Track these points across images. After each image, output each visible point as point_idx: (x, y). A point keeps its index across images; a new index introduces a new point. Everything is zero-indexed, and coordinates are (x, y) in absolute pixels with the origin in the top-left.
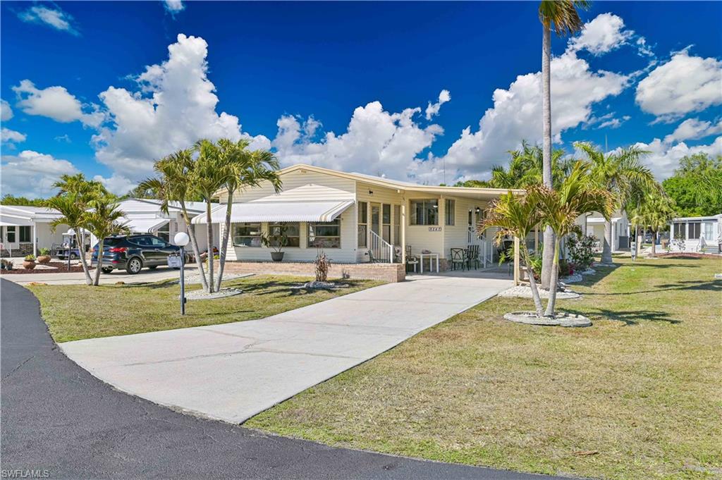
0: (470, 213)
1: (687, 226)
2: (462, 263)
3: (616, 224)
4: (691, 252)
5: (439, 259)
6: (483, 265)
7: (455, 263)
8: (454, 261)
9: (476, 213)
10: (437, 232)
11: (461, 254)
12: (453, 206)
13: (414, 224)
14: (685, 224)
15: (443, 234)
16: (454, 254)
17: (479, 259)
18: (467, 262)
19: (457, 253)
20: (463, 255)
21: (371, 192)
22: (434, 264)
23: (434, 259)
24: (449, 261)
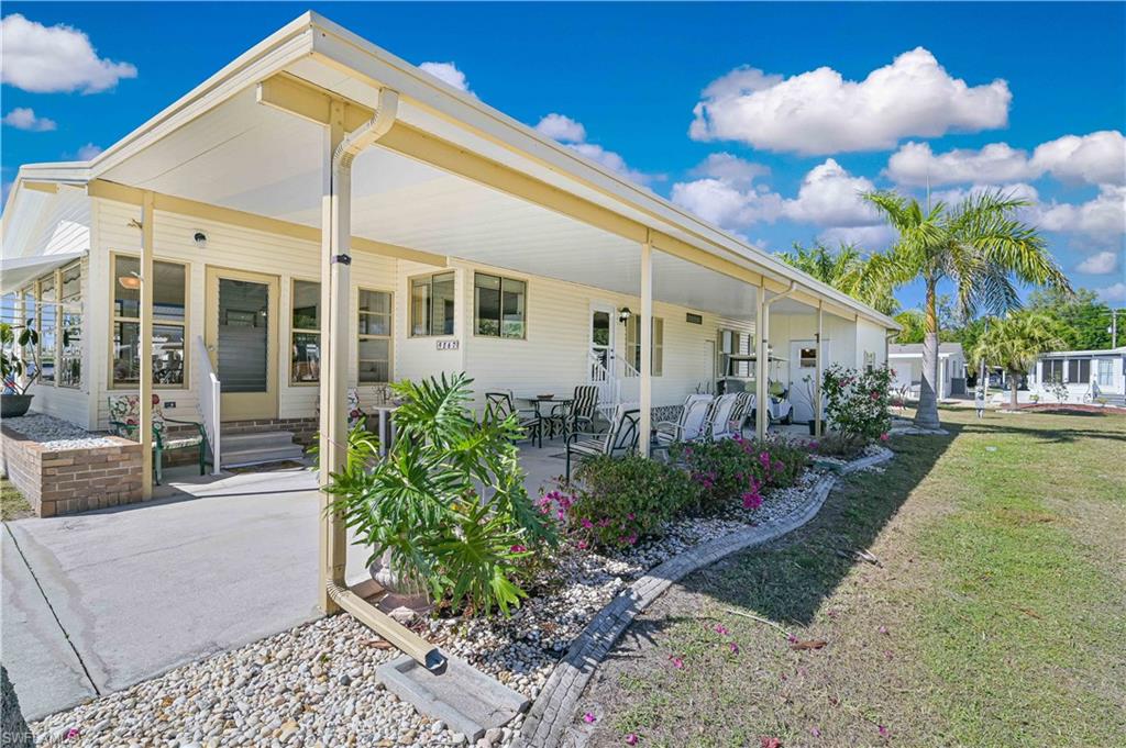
1: (1066, 365)
3: (947, 361)
4: (1075, 402)
9: (622, 319)
10: (450, 354)
11: (506, 407)
12: (523, 293)
13: (418, 335)
14: (1062, 361)
15: (462, 356)
19: (498, 404)
21: (199, 238)
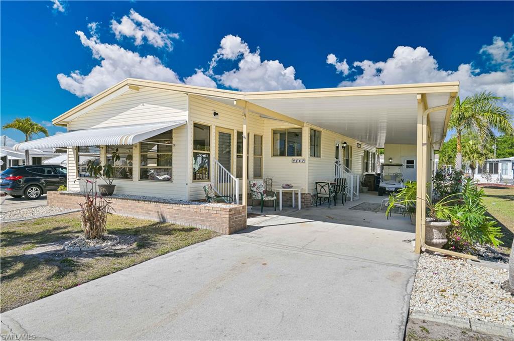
0: (337, 148)
1: (488, 165)
2: (329, 198)
5: (302, 194)
6: (350, 198)
7: (320, 198)
8: (319, 195)
9: (343, 147)
10: (300, 164)
11: (327, 188)
12: (319, 137)
13: (277, 156)
15: (307, 166)
16: (319, 188)
17: (345, 192)
18: (334, 196)
19: (322, 187)
20: (329, 190)
21: (215, 114)
22: (296, 199)
23: (297, 194)
24: (315, 195)
